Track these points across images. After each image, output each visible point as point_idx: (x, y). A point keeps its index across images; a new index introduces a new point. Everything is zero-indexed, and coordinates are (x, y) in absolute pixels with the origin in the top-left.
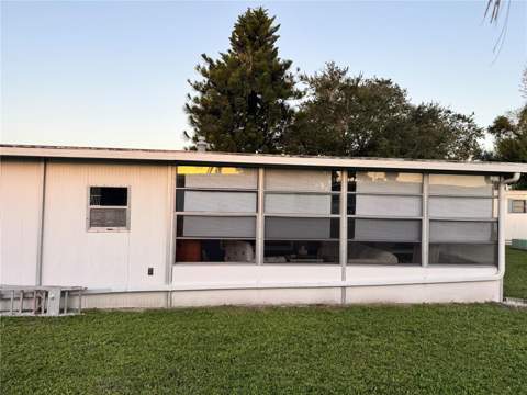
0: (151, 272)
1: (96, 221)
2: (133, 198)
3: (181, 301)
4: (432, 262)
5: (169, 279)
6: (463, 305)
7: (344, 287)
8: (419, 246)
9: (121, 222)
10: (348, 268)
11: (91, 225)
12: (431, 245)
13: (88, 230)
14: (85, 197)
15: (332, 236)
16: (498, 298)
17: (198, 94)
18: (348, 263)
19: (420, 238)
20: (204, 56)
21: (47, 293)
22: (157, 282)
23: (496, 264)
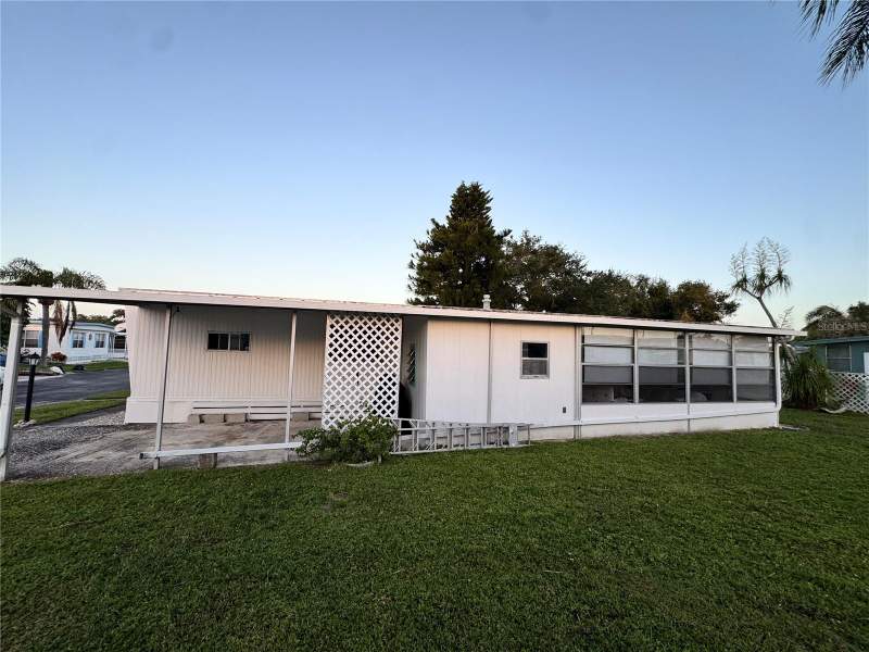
0: (564, 410)
1: (527, 370)
2: (551, 351)
3: (587, 433)
4: (740, 399)
5: (578, 415)
6: (758, 430)
7: (689, 420)
8: (731, 387)
9: (543, 370)
10: (691, 405)
11: (524, 373)
12: (738, 386)
13: (521, 378)
14: (519, 350)
15: (679, 381)
16: (776, 425)
17: (421, 253)
18: (692, 401)
19: (731, 381)
20: (433, 220)
21: (508, 428)
22: (568, 419)
23: (775, 400)
